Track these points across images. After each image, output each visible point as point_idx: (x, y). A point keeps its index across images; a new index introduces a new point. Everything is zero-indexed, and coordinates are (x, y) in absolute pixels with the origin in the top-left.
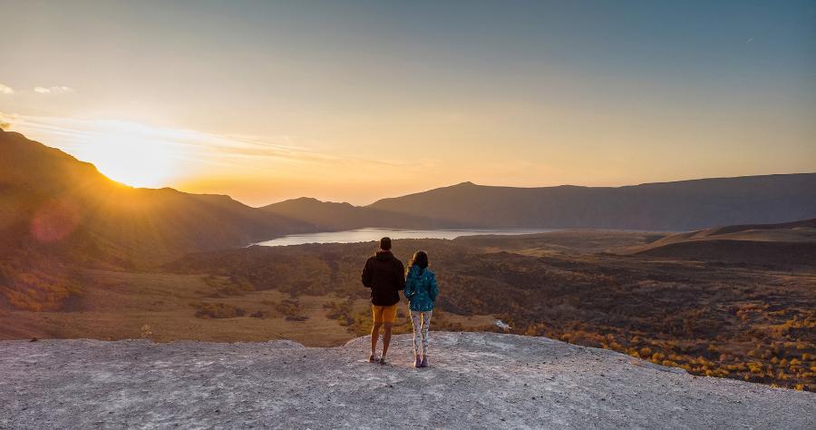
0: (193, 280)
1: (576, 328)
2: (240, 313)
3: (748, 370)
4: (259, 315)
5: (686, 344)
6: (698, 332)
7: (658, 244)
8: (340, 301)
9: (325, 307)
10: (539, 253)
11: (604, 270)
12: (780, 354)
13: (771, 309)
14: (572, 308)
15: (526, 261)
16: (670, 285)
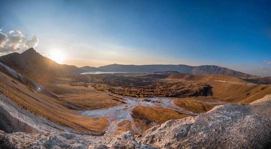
0: (70, 79)
1: (133, 88)
2: (77, 85)
3: (158, 93)
4: (80, 86)
5: (150, 90)
6: (152, 88)
7: (146, 75)
8: (93, 84)
9: (91, 85)
10: (127, 76)
11: (138, 79)
12: (162, 91)
13: (161, 84)
14: (133, 85)
15: (125, 77)
16: (147, 81)
